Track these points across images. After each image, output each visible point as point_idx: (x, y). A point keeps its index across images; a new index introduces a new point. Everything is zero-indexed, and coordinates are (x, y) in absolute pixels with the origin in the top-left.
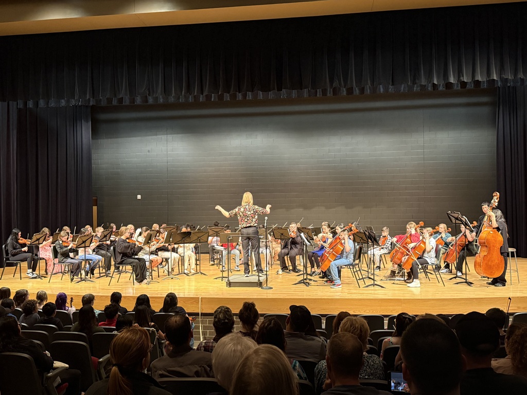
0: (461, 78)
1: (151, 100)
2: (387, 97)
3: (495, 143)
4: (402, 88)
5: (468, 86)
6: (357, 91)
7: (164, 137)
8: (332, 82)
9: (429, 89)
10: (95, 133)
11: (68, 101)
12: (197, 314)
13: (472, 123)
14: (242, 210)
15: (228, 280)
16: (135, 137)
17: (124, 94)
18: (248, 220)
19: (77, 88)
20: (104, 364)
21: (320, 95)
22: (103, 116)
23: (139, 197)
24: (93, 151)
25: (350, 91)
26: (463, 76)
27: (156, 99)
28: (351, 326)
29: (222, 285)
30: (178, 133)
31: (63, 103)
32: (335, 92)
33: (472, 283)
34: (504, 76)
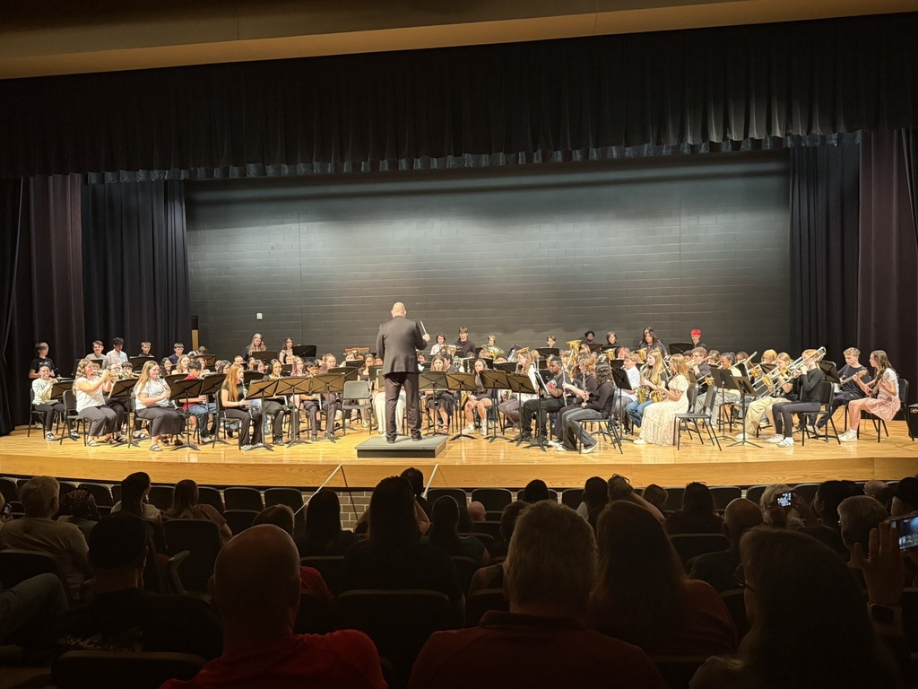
0: (729, 135)
1: (271, 172)
2: (625, 164)
3: (788, 232)
4: (645, 152)
5: (742, 147)
7: (293, 226)
9: (684, 152)
10: (192, 220)
11: (148, 175)
16: (253, 226)
21: (522, 161)
22: (202, 196)
23: (260, 316)
24: (189, 249)
25: (568, 155)
26: (731, 132)
27: (279, 169)
30: (315, 221)
31: (141, 176)
32: (545, 156)
34: (791, 131)
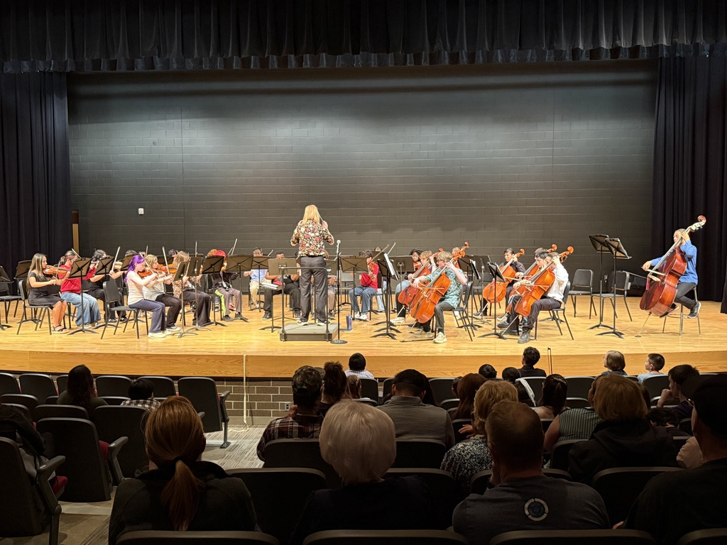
0: (618, 42)
1: (159, 66)
2: (507, 69)
3: (653, 139)
5: (621, 55)
6: (464, 60)
7: (176, 122)
8: (432, 44)
9: (567, 58)
10: (74, 114)
11: (33, 66)
12: (240, 379)
13: (621, 109)
14: (303, 229)
15: (283, 331)
16: (133, 121)
17: (120, 56)
18: (310, 244)
19: (49, 44)
20: (117, 452)
21: (410, 63)
22: (84, 89)
23: (141, 211)
24: (71, 143)
25: (454, 58)
26: (620, 39)
27: (167, 63)
28: (490, 396)
29: (273, 337)
30: (197, 117)
31: (26, 67)
32: (434, 59)
33: (621, 334)
34: (677, 40)
